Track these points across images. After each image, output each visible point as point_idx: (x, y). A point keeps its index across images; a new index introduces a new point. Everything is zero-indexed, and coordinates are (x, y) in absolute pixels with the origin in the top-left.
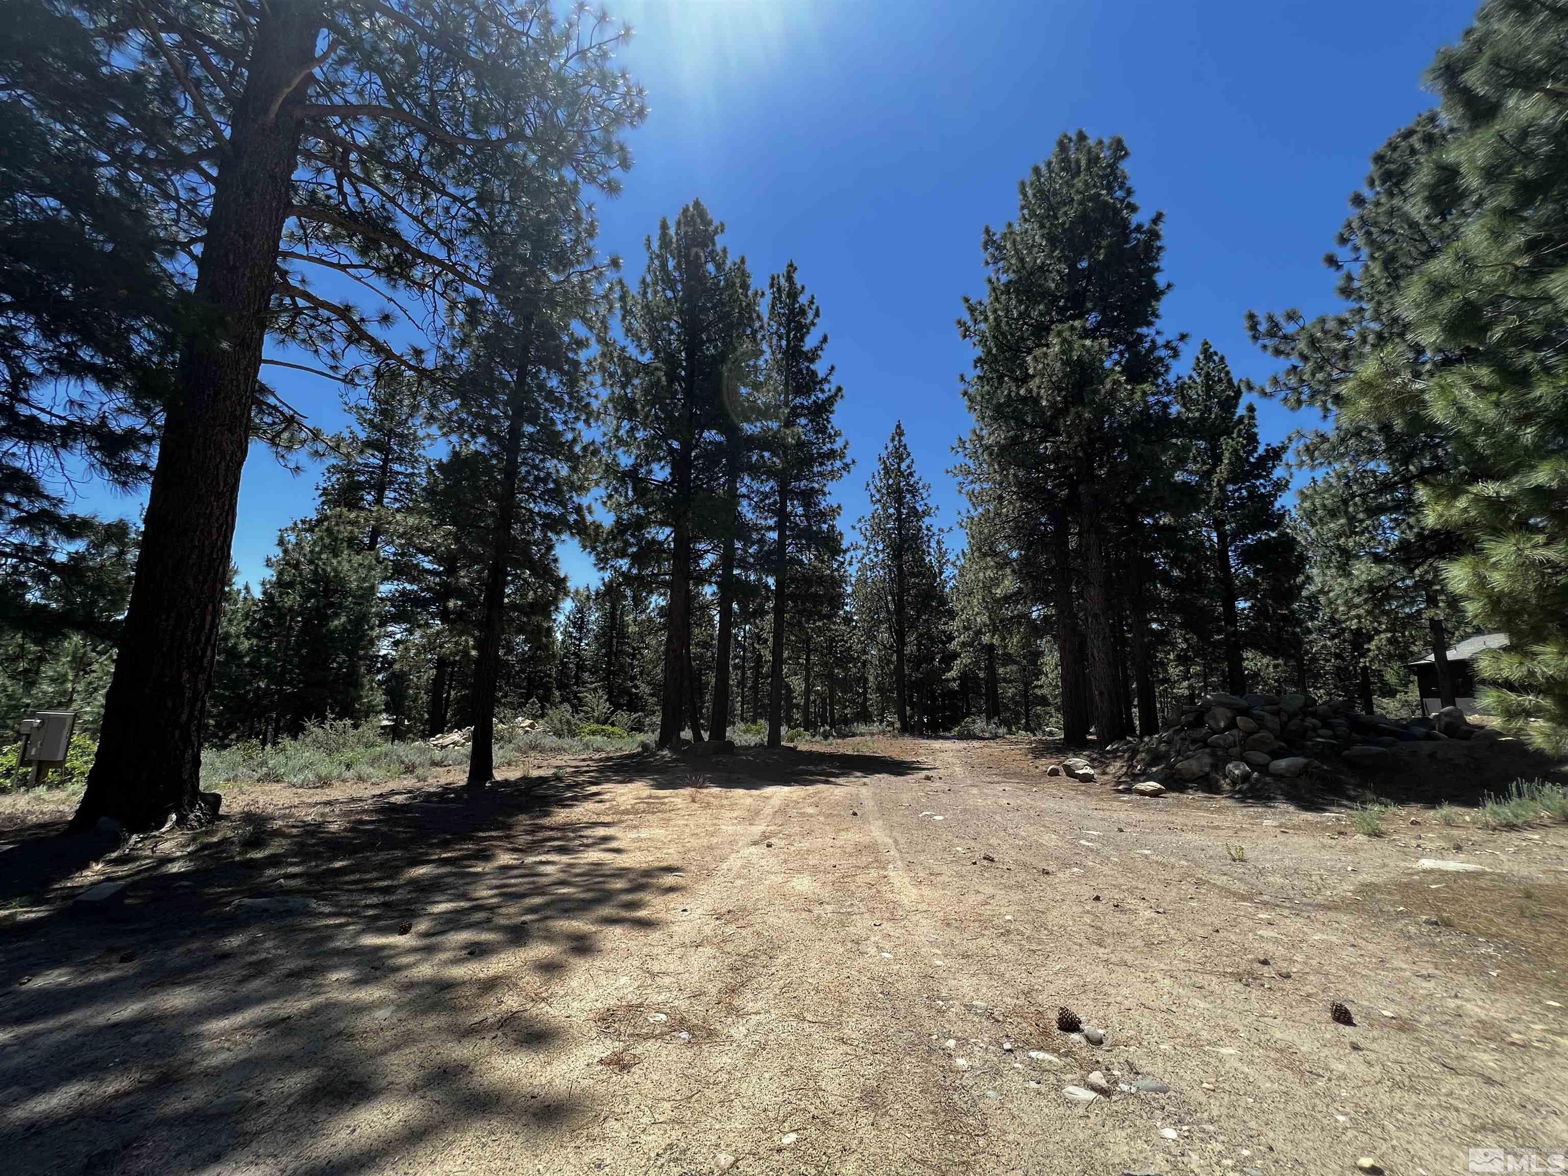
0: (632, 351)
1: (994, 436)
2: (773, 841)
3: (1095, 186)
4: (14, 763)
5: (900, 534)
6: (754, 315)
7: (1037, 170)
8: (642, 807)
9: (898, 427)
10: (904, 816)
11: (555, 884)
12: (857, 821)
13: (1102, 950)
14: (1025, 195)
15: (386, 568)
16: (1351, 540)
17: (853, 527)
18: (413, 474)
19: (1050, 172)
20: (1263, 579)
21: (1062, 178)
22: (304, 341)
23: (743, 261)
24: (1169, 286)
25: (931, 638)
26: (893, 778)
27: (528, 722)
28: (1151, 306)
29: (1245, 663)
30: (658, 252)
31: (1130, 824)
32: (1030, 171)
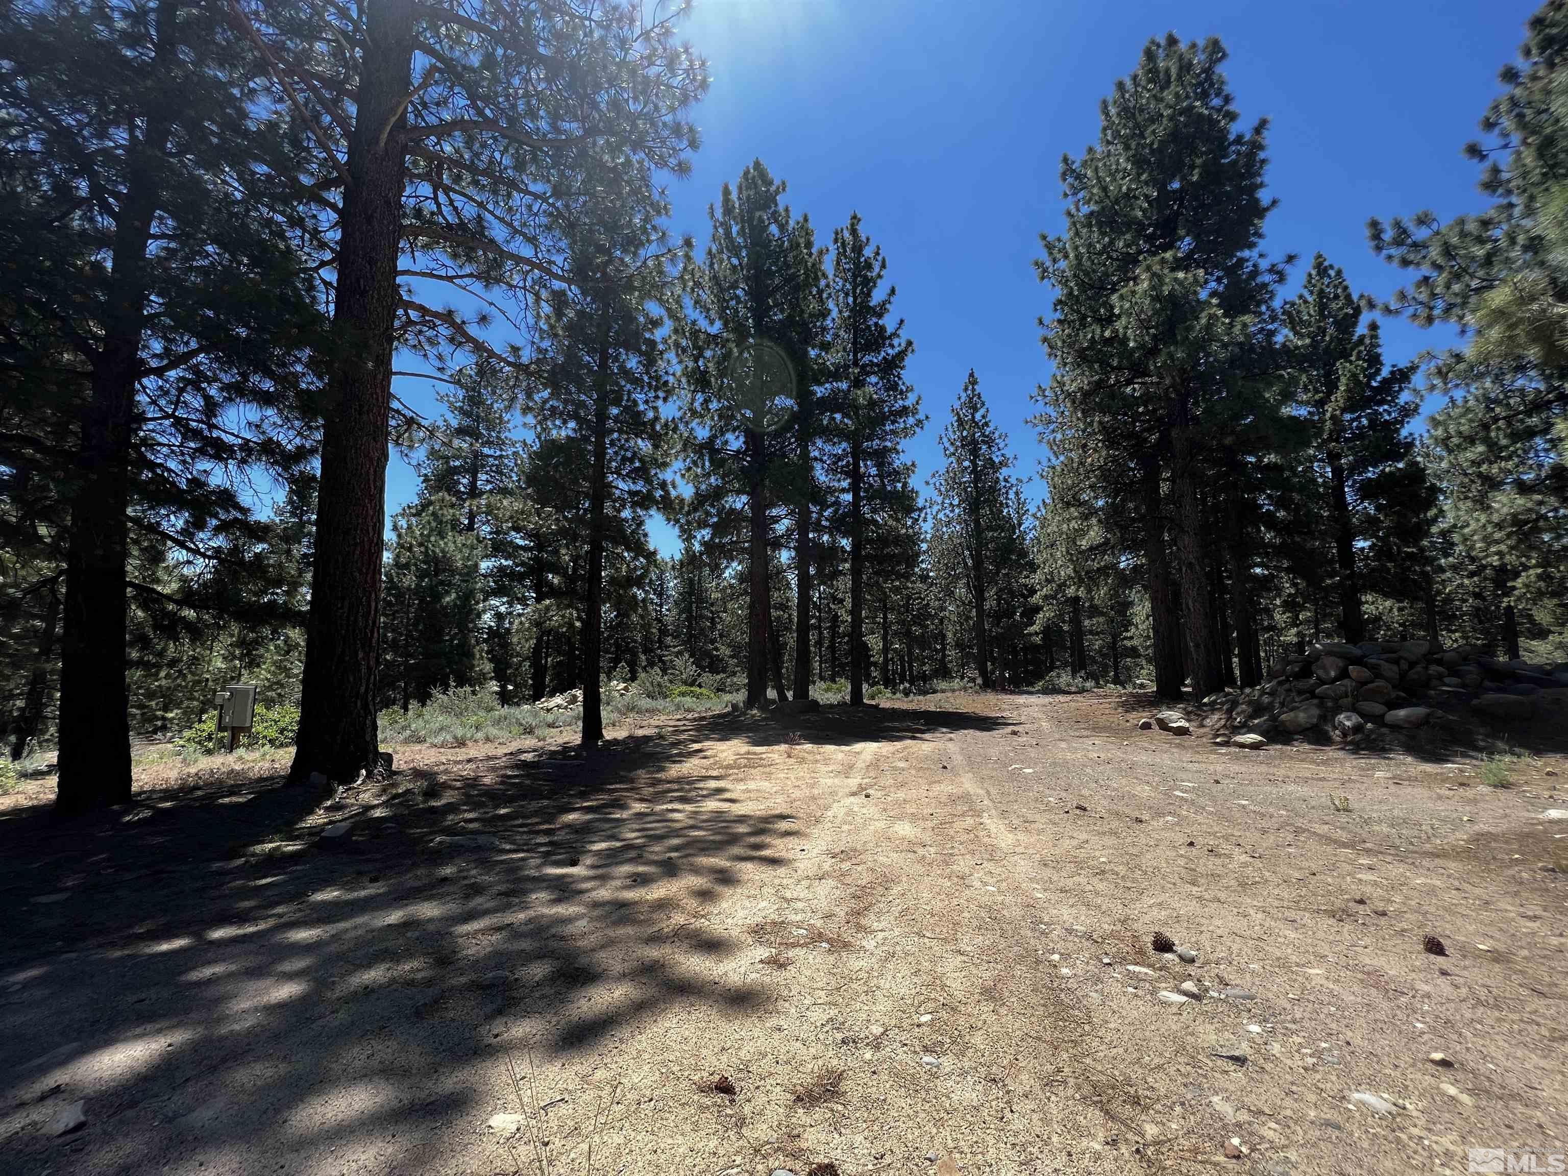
0: (703, 324)
1: (1077, 381)
2: (871, 792)
3: (1187, 97)
4: (213, 729)
5: (976, 487)
6: (820, 274)
7: (1121, 86)
8: (743, 762)
9: (972, 375)
10: (993, 769)
11: (686, 828)
12: (947, 774)
13: (1196, 888)
14: (1107, 114)
15: (486, 546)
16: (1496, 466)
17: (927, 483)
18: (501, 456)
19: (1136, 85)
20: (1386, 516)
21: (1149, 91)
22: (415, 346)
23: (806, 219)
24: (1274, 202)
25: (1012, 593)
26: (978, 733)
27: (622, 685)
28: (1254, 225)
29: (1365, 608)
30: (721, 219)
31: (1227, 776)
32: (1114, 88)
